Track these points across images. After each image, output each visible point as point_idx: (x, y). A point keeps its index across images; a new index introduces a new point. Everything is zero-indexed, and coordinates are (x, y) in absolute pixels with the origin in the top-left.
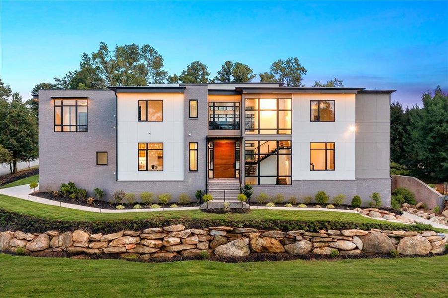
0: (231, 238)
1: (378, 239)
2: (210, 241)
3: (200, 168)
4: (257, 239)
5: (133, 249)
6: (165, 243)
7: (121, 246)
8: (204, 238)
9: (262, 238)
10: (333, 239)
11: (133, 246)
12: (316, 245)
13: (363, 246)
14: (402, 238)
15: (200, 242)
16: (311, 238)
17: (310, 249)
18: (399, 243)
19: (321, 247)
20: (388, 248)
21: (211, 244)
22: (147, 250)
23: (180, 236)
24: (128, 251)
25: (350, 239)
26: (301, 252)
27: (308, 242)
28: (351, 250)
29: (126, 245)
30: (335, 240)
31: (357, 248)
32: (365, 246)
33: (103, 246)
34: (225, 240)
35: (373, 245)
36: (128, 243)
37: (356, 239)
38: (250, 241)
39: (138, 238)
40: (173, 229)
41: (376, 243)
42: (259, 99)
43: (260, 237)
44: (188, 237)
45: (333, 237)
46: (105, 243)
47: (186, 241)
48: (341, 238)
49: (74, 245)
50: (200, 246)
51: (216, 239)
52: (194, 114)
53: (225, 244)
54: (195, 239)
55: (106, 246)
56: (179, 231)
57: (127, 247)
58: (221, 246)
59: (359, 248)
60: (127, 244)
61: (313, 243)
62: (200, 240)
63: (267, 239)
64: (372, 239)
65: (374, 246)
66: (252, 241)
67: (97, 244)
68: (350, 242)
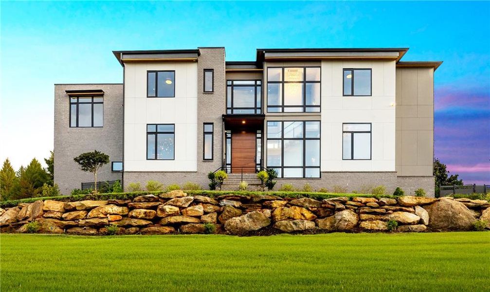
0: (247, 209)
1: (452, 207)
2: (219, 213)
3: (216, 156)
4: (282, 209)
5: (117, 221)
6: (159, 212)
7: (102, 216)
8: (211, 207)
9: (289, 207)
10: (387, 210)
11: (118, 218)
12: (364, 216)
13: (430, 219)
14: (485, 208)
15: (205, 213)
16: (356, 208)
17: (355, 222)
18: (481, 215)
19: (371, 220)
20: (467, 220)
21: (220, 216)
22: (134, 222)
23: (179, 204)
24: (111, 223)
25: (411, 209)
26: (343, 225)
27: (353, 213)
28: (414, 223)
29: (108, 215)
30: (390, 212)
31: (421, 222)
32: (433, 218)
33: (79, 216)
34: (238, 211)
35: (444, 216)
36: (112, 212)
37: (419, 209)
38: (272, 212)
39: (125, 208)
40: (171, 195)
41: (450, 213)
42: (283, 68)
43: (285, 206)
44: (190, 206)
45: (386, 207)
46: (81, 212)
47: (187, 211)
48: (398, 208)
49: (44, 215)
50: (206, 218)
51: (228, 209)
52: (209, 88)
53: (240, 216)
54: (200, 209)
55: (83, 217)
56: (178, 197)
57: (110, 218)
58: (234, 218)
59: (425, 221)
60: (111, 214)
61: (359, 214)
62: (207, 210)
63: (295, 209)
64: (442, 207)
65: (447, 217)
66: (276, 211)
67: (72, 213)
68: (411, 214)
